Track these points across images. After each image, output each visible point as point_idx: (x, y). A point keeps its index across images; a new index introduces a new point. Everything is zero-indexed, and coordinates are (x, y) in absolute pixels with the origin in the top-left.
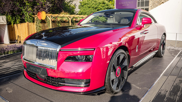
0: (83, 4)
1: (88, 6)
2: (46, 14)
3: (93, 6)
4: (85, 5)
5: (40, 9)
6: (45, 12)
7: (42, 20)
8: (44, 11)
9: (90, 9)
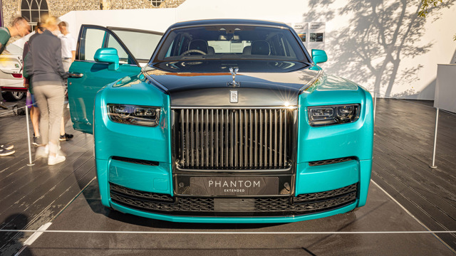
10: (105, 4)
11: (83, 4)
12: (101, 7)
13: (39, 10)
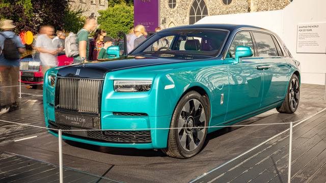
0: (104, 16)
1: (114, 19)
2: (33, 35)
3: (123, 19)
4: (109, 18)
5: (23, 27)
6: (32, 32)
7: (26, 45)
8: (30, 30)
9: (116, 25)
10: (252, 8)
11: (234, 9)
12: (249, 10)
13: (202, 15)
